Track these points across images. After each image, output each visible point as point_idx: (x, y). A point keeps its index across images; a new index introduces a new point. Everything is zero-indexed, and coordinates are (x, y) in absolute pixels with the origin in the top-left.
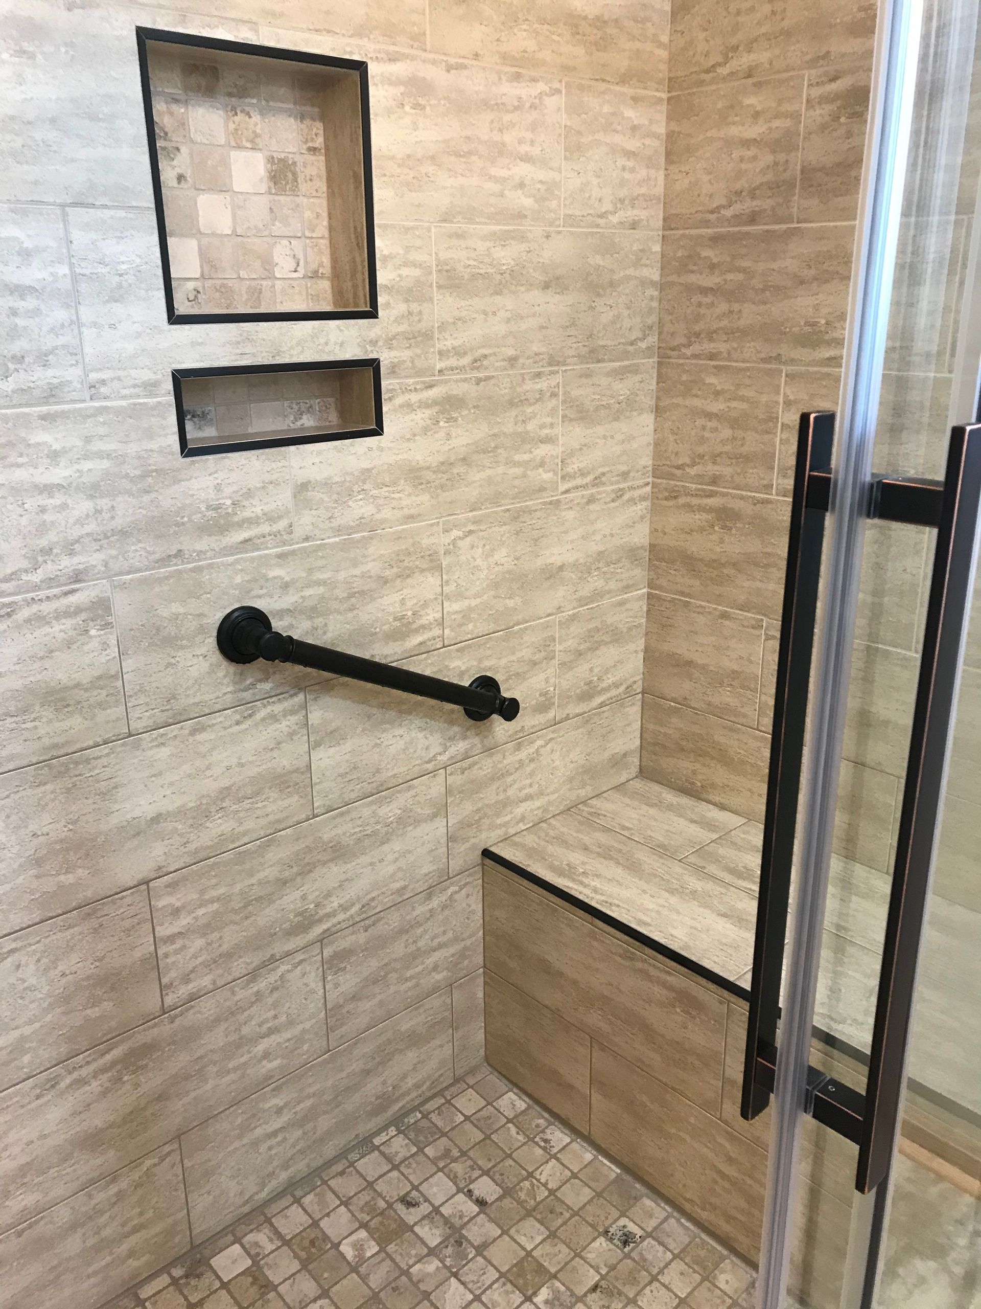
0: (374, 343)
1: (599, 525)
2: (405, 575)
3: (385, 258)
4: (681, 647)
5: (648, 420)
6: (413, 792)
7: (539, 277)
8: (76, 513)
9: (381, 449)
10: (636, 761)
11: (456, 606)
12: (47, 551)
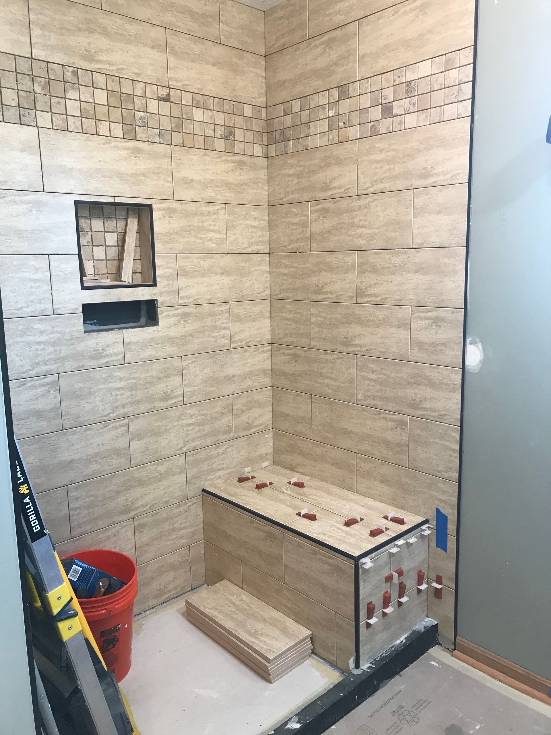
0: (155, 294)
1: (249, 361)
2: (168, 376)
3: (159, 267)
4: (285, 409)
5: (268, 321)
6: (171, 462)
7: (219, 271)
8: (48, 351)
9: (158, 331)
10: (271, 458)
11: (189, 389)
12: (38, 364)
